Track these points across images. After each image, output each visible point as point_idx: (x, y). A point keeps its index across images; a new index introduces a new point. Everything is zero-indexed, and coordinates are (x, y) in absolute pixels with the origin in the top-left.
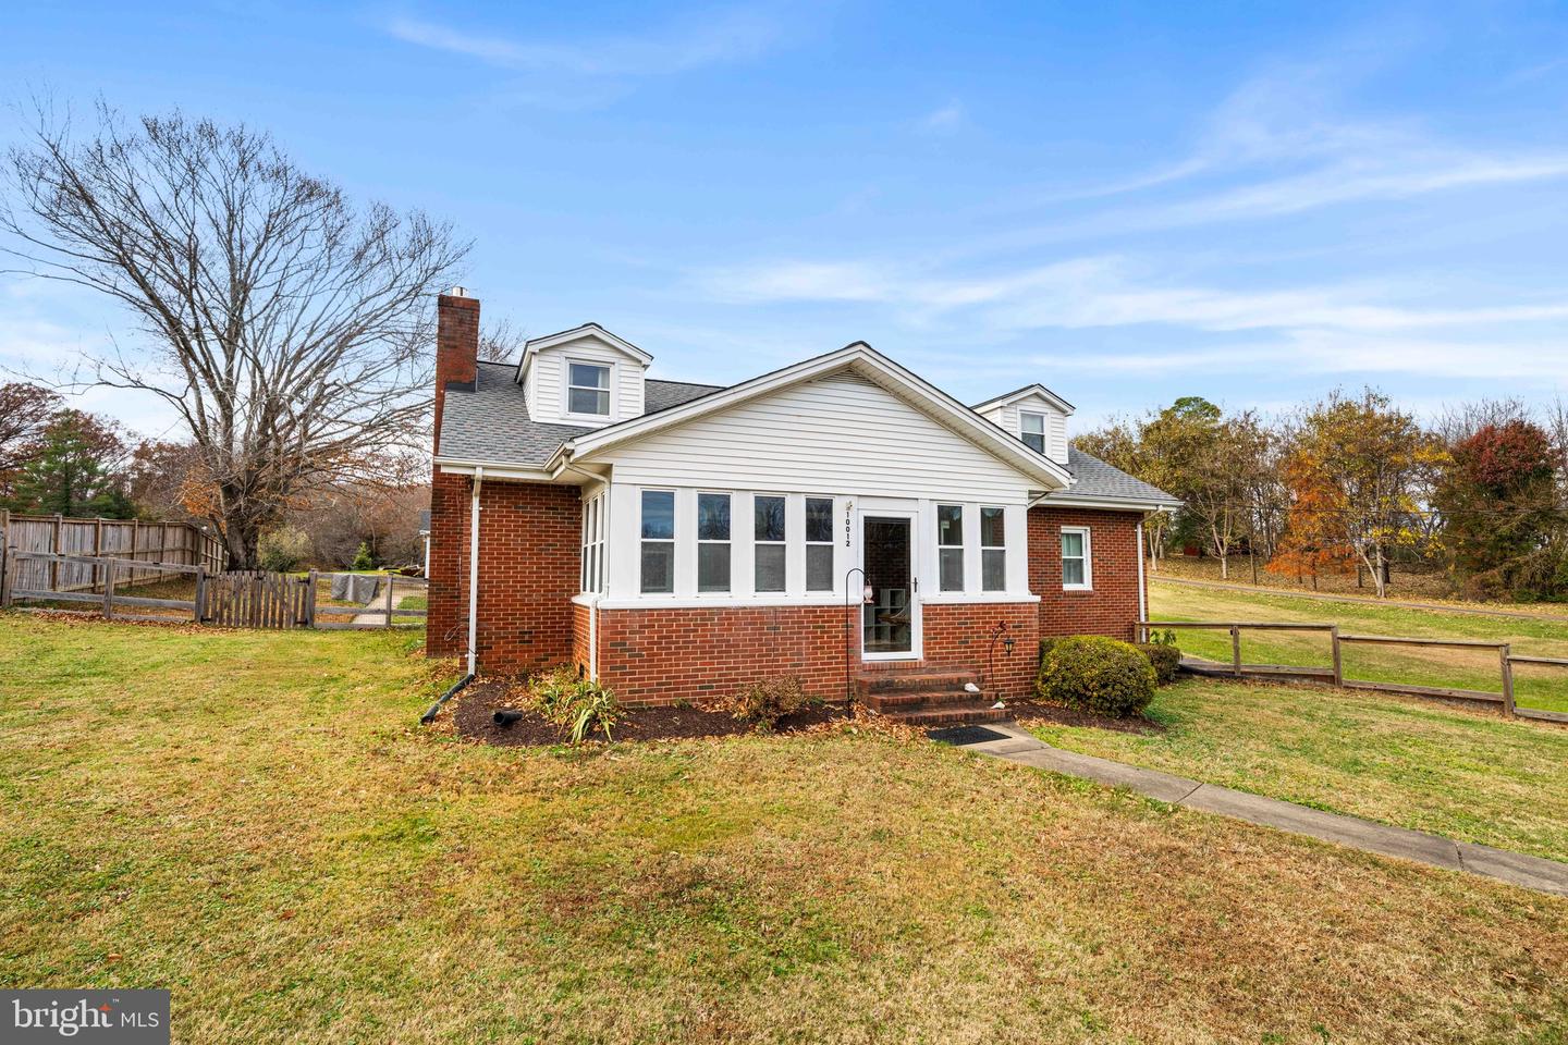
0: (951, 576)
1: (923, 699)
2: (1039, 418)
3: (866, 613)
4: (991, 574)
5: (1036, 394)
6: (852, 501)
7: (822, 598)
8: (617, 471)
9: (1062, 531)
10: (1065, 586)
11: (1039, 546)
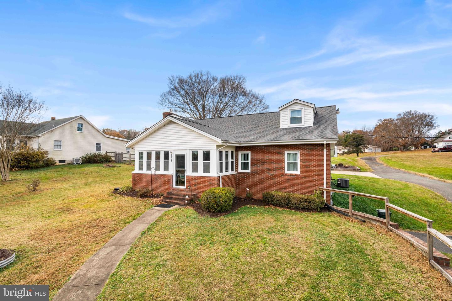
0: (195, 168)
1: (172, 197)
2: (300, 111)
3: (178, 176)
4: (206, 169)
5: (296, 102)
6: (173, 151)
7: (166, 173)
8: (135, 149)
9: (286, 153)
10: (286, 172)
11: (274, 158)
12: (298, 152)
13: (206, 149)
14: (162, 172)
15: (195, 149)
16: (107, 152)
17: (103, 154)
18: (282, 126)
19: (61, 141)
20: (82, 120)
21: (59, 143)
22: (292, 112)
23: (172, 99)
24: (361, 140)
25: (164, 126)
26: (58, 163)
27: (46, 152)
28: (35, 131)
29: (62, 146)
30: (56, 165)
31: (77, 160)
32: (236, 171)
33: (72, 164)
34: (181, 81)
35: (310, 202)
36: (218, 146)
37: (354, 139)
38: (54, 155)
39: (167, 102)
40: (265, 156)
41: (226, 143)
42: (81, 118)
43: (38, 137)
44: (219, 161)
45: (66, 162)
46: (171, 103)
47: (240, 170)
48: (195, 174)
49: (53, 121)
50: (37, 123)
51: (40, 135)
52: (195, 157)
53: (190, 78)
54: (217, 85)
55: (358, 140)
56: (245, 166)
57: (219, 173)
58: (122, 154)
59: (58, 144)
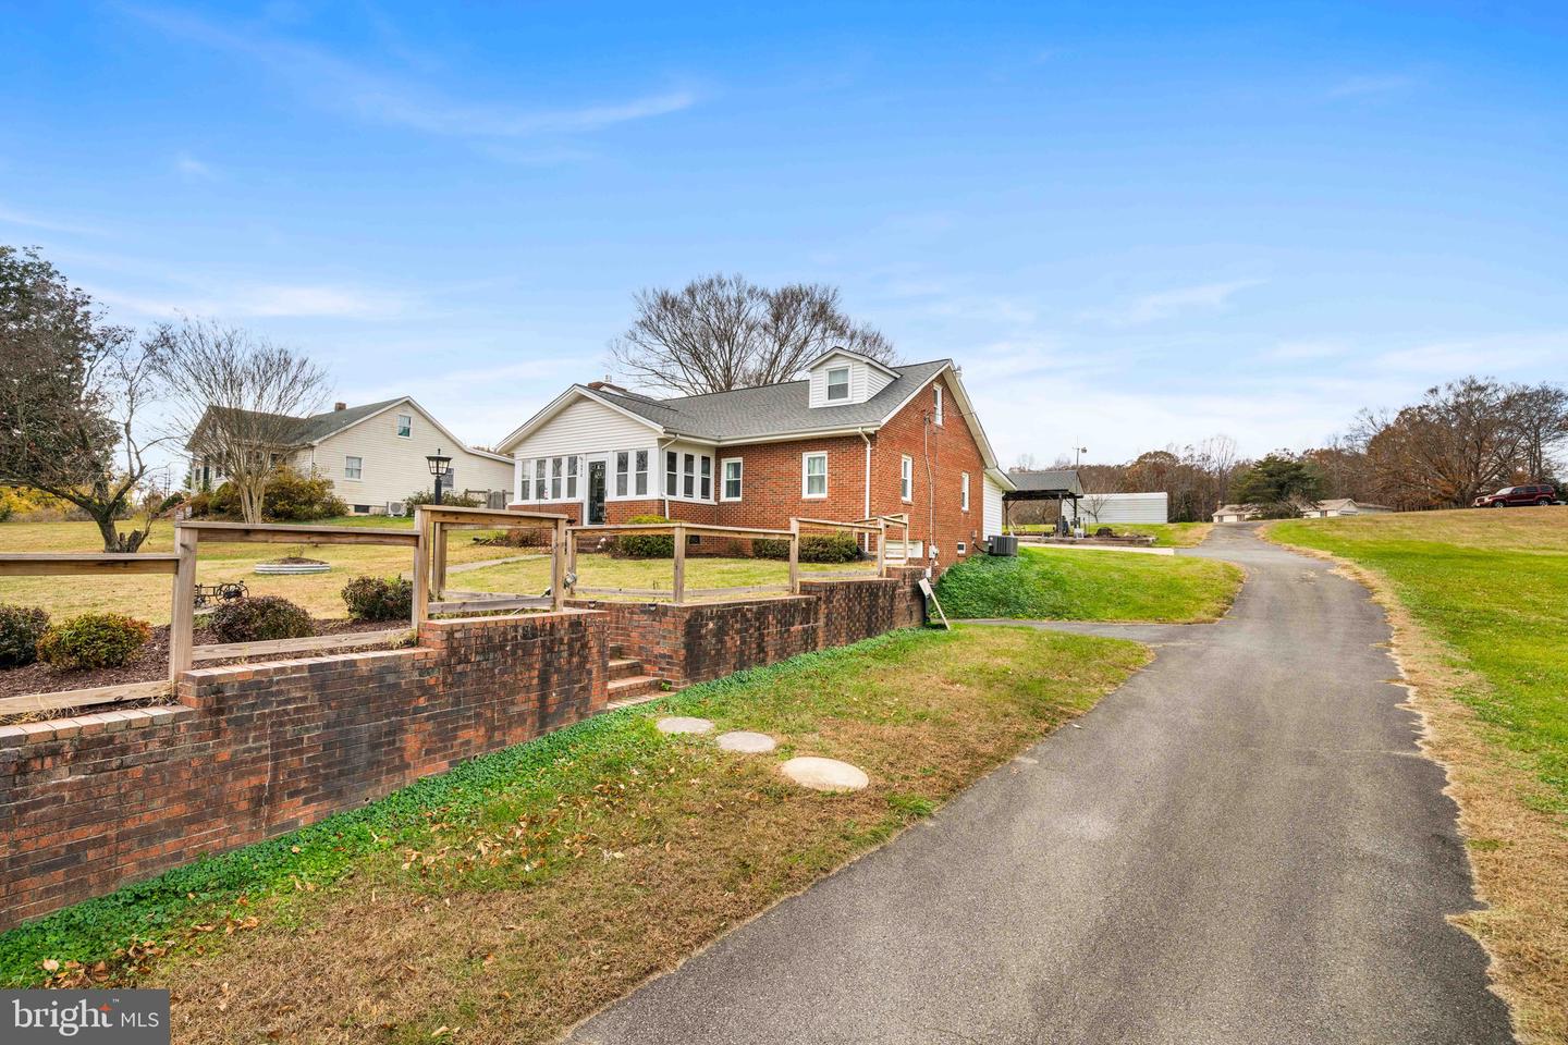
0: (622, 490)
2: (845, 371)
3: (592, 507)
4: (642, 486)
5: (837, 354)
6: (584, 456)
7: (572, 500)
8: (516, 455)
9: (806, 456)
10: (806, 495)
11: (784, 469)
12: (824, 454)
13: (642, 447)
14: (564, 499)
15: (622, 448)
16: (467, 492)
17: (456, 496)
18: (812, 405)
19: (360, 459)
20: (410, 409)
21: (355, 465)
22: (832, 373)
23: (636, 353)
24: (1297, 477)
25: (570, 406)
26: (352, 512)
27: (329, 483)
28: (302, 434)
29: (362, 472)
30: (348, 517)
31: (396, 506)
32: (715, 500)
33: (385, 516)
34: (667, 303)
35: (825, 546)
36: (662, 441)
37: (1271, 476)
38: (346, 492)
39: (623, 359)
40: (769, 466)
41: (676, 434)
42: (408, 403)
43: (312, 447)
44: (666, 472)
45: (372, 511)
46: (633, 363)
47: (724, 498)
48: (622, 498)
49: (341, 413)
50: (304, 416)
51: (315, 443)
52: (623, 463)
53: (691, 292)
54: (759, 312)
55: (1285, 477)
56: (734, 488)
57: (665, 493)
58: (504, 495)
59: (354, 468)
